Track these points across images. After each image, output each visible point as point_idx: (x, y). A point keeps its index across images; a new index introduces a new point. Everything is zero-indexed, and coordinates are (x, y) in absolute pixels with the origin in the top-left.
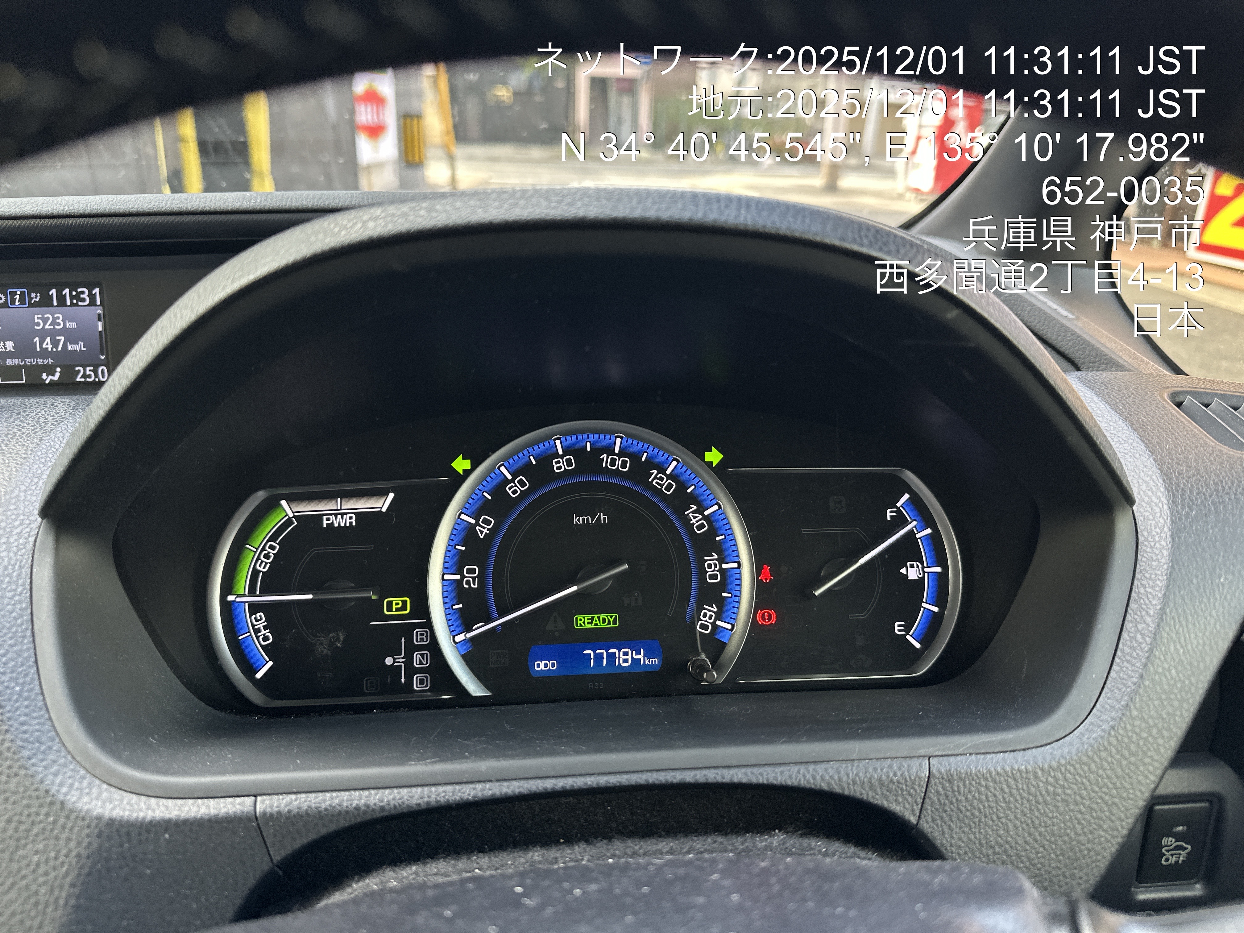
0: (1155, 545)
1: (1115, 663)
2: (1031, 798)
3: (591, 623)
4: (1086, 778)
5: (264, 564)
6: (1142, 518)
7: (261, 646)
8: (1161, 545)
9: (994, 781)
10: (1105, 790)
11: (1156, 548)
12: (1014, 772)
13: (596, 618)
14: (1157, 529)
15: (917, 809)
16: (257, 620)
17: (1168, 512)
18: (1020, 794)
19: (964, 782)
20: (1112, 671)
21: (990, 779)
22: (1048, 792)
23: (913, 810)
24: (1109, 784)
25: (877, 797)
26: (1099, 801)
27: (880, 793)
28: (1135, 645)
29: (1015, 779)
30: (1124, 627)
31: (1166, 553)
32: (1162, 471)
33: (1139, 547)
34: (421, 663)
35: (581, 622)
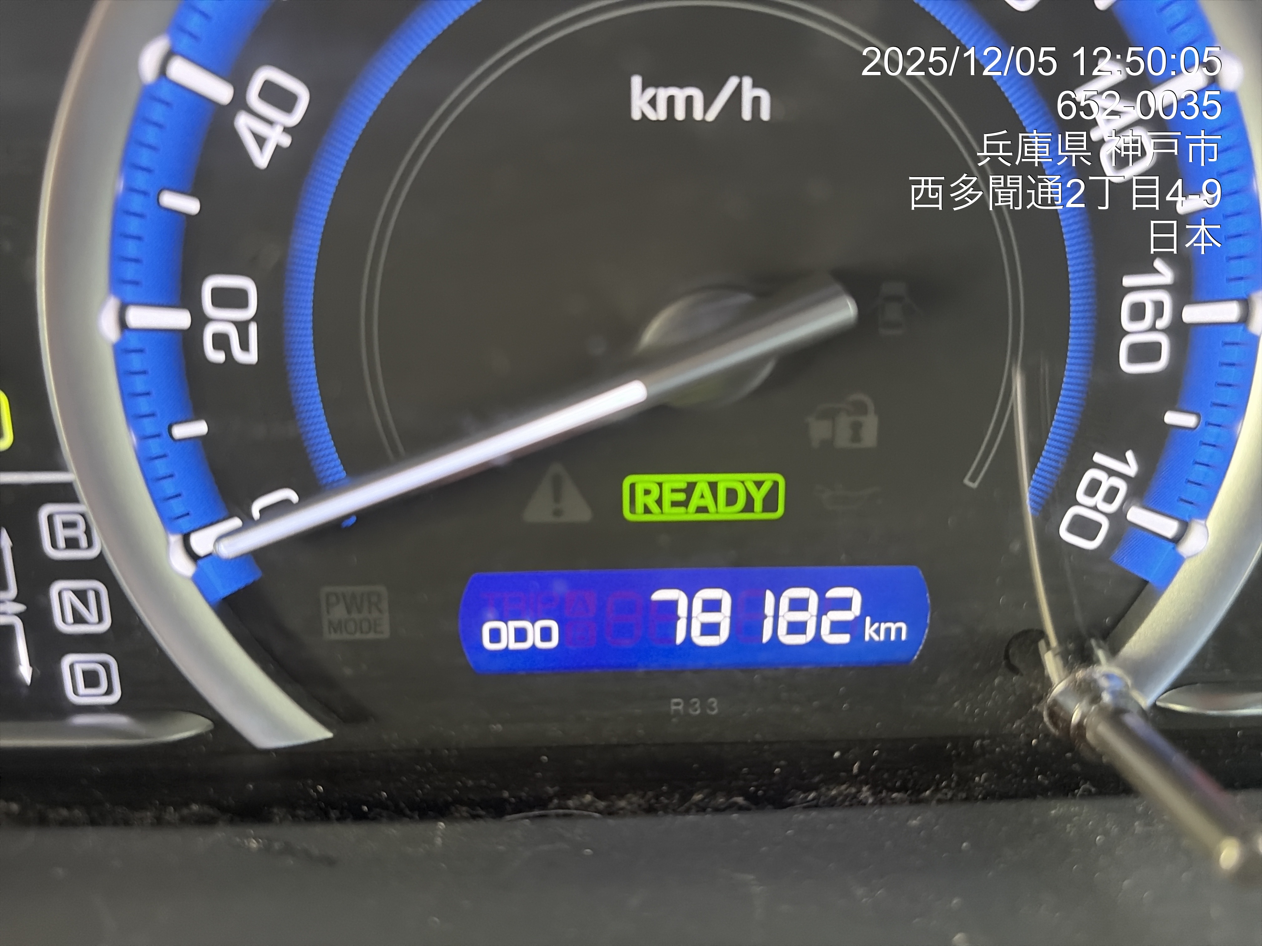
3: (685, 504)
13: (702, 487)
34: (79, 619)
35: (651, 501)
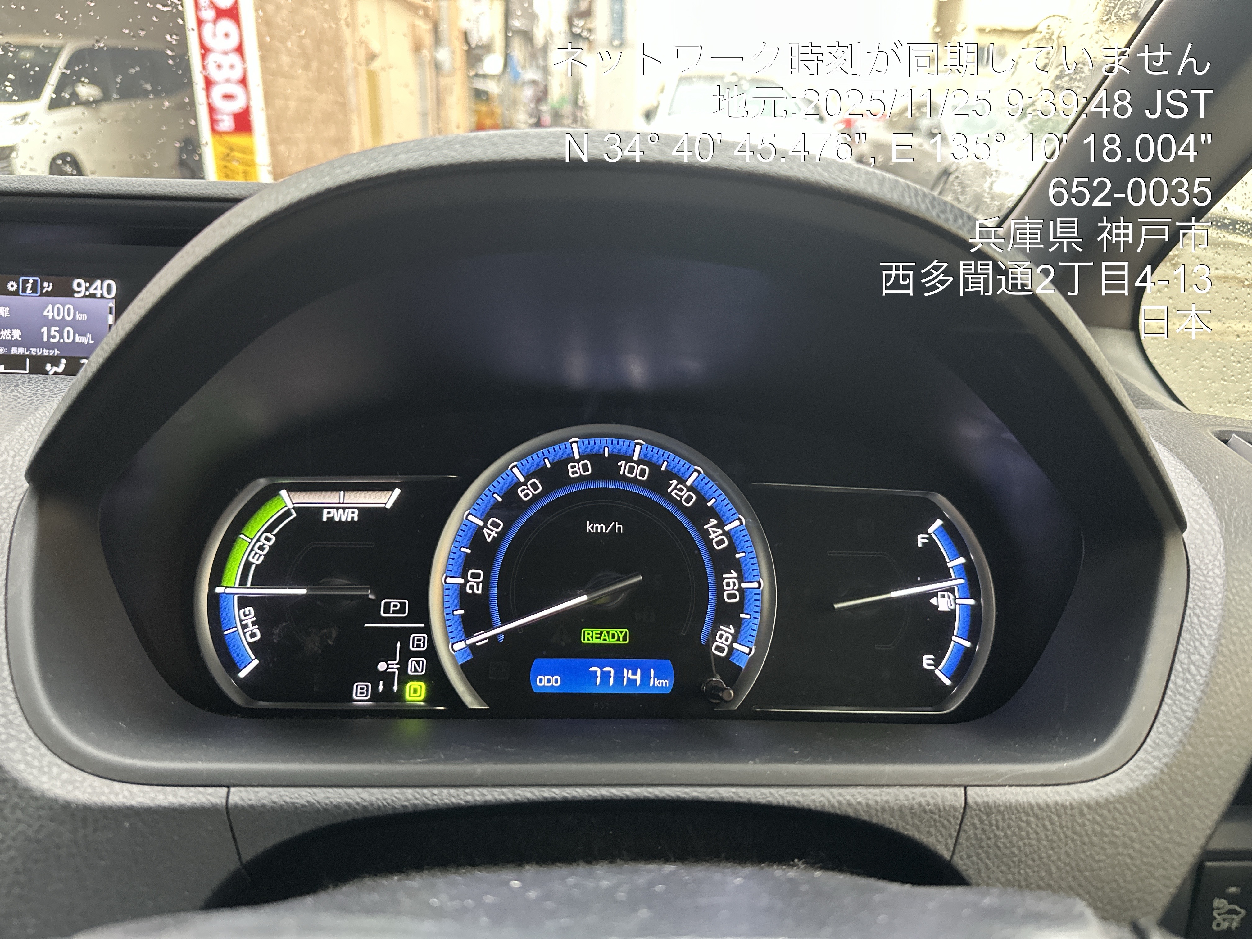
0: (1208, 573)
1: (1166, 696)
2: (1076, 837)
3: (600, 638)
4: (1136, 818)
5: (257, 556)
6: (1193, 546)
7: (249, 643)
8: (1214, 573)
9: (1036, 816)
10: (1157, 833)
11: (1210, 577)
12: (1058, 807)
13: (605, 633)
14: (1210, 557)
15: (951, 842)
16: (245, 615)
17: (1221, 540)
18: (1064, 833)
19: (1004, 816)
20: (1163, 704)
21: (1031, 814)
22: (1094, 831)
23: (946, 845)
24: (1162, 827)
25: (908, 827)
26: (1150, 845)
27: (911, 823)
28: (1189, 677)
29: (1059, 816)
30: (1176, 659)
31: (1220, 581)
32: (1212, 500)
33: (1191, 575)
34: (416, 671)
35: (589, 636)
